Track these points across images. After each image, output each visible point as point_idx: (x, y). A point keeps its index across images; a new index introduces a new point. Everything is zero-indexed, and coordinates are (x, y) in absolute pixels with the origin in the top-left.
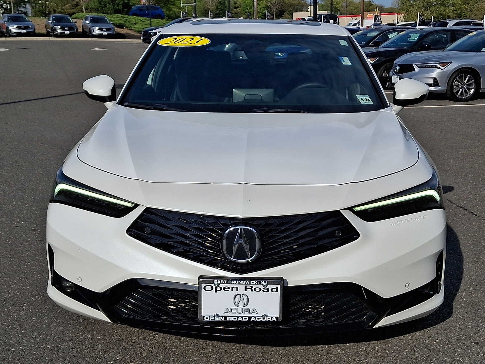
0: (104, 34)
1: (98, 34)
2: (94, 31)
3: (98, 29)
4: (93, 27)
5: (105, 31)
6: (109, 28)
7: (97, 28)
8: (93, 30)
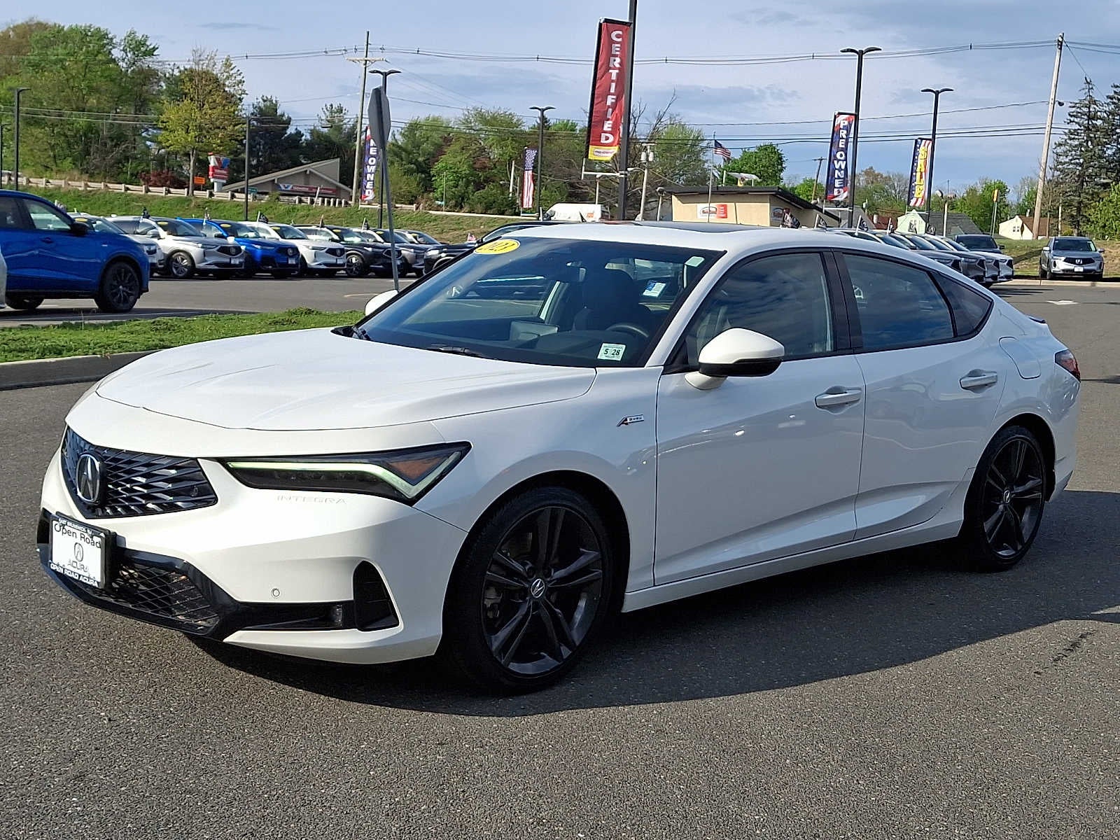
0: (1076, 270)
1: (1063, 270)
2: (1055, 265)
3: (1065, 261)
4: (1055, 257)
5: (1079, 264)
6: (1091, 259)
7: (1063, 258)
8: (1055, 262)
